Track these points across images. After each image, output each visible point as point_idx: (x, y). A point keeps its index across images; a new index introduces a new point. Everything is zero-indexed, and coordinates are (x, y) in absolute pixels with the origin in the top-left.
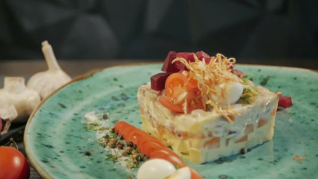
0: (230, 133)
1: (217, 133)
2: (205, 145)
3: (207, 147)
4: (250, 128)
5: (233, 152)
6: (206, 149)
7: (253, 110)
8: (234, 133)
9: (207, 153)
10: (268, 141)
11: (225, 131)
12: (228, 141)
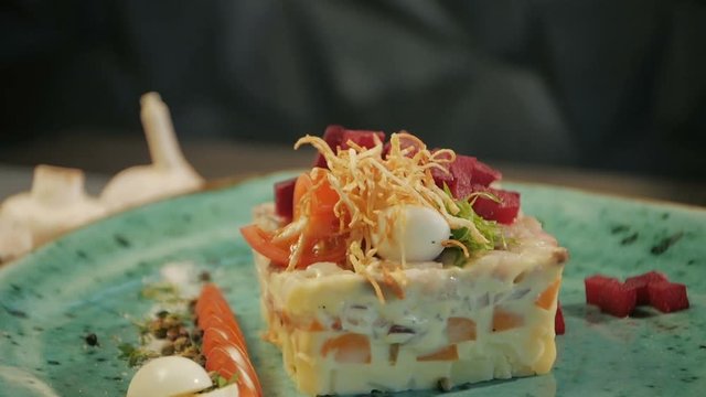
0: (395, 329)
1: (355, 323)
2: (325, 349)
3: (331, 355)
4: (463, 328)
5: (412, 381)
6: (330, 362)
7: (469, 281)
8: (408, 331)
9: (333, 373)
10: (535, 375)
11: (381, 322)
12: (394, 351)
